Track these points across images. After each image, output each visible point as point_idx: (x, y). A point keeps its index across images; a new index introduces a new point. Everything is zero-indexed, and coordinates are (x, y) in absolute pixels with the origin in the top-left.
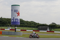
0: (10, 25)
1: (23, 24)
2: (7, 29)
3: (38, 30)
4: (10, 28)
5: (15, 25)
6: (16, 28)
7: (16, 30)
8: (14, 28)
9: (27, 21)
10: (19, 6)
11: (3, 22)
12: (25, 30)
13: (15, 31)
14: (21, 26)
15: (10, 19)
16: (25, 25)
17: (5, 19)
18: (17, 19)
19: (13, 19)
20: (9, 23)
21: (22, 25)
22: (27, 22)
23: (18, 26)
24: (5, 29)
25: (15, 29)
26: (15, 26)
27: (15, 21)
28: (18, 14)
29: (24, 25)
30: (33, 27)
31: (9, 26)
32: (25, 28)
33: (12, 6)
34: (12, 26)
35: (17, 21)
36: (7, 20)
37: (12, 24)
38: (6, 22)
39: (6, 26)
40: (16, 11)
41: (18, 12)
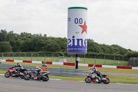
0: (65, 52)
1: (95, 51)
2: (58, 63)
3: (129, 64)
4: (65, 61)
5: (75, 53)
6: (79, 59)
7: (79, 65)
8: (73, 60)
9: (104, 45)
10: (86, 9)
11: (49, 47)
12: (99, 64)
13: (75, 67)
14: (90, 55)
15: (64, 40)
16: (100, 53)
17: (53, 38)
18: (82, 40)
19: (71, 38)
20: (62, 48)
22: (104, 47)
23: (82, 56)
24: (53, 63)
25: (77, 62)
26: (77, 56)
27: (76, 44)
28: (84, 28)
29: (96, 53)
30: (117, 58)
31: (61, 55)
33: (69, 8)
34: (69, 56)
35: (80, 44)
36: (58, 42)
37: (70, 51)
38: (56, 46)
39: (56, 56)
40: (78, 21)
41: (83, 24)
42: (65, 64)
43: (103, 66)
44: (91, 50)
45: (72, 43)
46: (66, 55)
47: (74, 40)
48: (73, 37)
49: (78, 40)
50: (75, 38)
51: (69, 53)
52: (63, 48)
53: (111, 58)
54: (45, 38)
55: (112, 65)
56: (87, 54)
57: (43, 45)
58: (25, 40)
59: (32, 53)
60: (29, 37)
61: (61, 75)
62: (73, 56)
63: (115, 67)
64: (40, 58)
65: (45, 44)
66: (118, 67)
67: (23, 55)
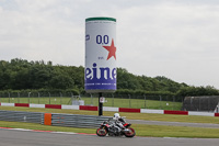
0: (82, 89)
1: (129, 87)
2: (71, 106)
3: (183, 108)
4: (82, 103)
5: (97, 91)
6: (103, 100)
7: (104, 109)
8: (94, 102)
9: (143, 77)
11: (56, 81)
12: (136, 107)
13: (97, 112)
14: (122, 93)
15: (80, 70)
16: (137, 90)
17: (62, 68)
18: (108, 69)
19: (91, 68)
20: (76, 83)
21: (124, 90)
22: (143, 81)
23: (108, 95)
24: (63, 107)
25: (101, 105)
26: (100, 95)
27: (99, 76)
28: (112, 51)
29: (131, 91)
30: (165, 98)
31: (75, 94)
32: (134, 103)
33: (87, 20)
34: (89, 95)
35: (106, 77)
36: (71, 73)
38: (67, 80)
39: (68, 95)
41: (109, 45)
42: (81, 108)
43: (142, 111)
44: (123, 86)
45: (92, 75)
46: (84, 94)
47: (95, 70)
48: (95, 65)
49: (102, 70)
50: (98, 67)
51: (88, 91)
52: (78, 83)
53: (155, 97)
54: (50, 67)
55: (157, 108)
56: (117, 93)
57: (46, 79)
58: (18, 70)
59: (30, 92)
60: (25, 66)
61: (75, 126)
62: (94, 95)
63: (162, 112)
64: (41, 99)
65: (51, 77)
66: (165, 112)
67: (15, 95)
